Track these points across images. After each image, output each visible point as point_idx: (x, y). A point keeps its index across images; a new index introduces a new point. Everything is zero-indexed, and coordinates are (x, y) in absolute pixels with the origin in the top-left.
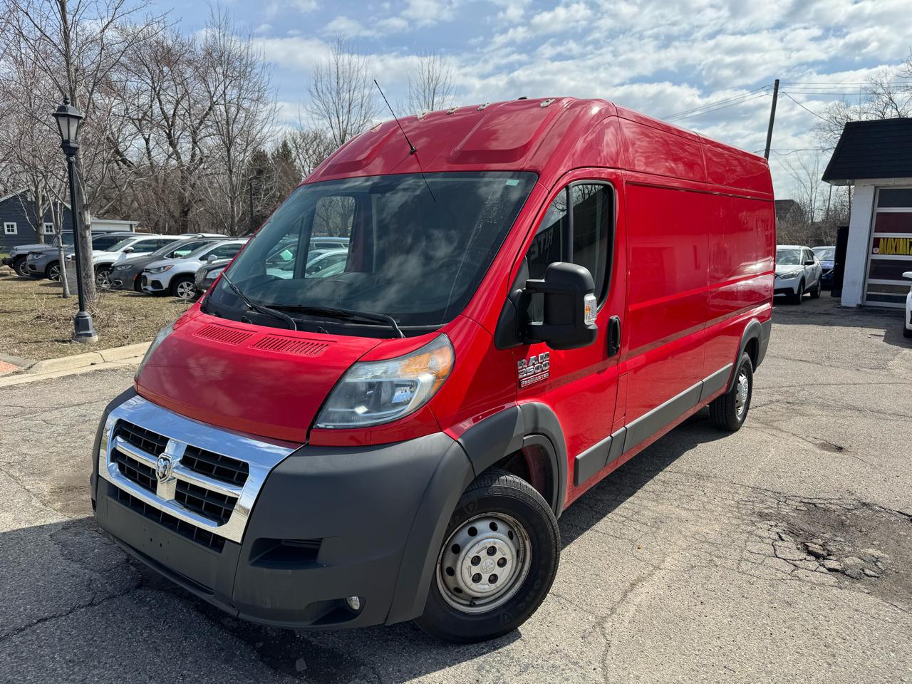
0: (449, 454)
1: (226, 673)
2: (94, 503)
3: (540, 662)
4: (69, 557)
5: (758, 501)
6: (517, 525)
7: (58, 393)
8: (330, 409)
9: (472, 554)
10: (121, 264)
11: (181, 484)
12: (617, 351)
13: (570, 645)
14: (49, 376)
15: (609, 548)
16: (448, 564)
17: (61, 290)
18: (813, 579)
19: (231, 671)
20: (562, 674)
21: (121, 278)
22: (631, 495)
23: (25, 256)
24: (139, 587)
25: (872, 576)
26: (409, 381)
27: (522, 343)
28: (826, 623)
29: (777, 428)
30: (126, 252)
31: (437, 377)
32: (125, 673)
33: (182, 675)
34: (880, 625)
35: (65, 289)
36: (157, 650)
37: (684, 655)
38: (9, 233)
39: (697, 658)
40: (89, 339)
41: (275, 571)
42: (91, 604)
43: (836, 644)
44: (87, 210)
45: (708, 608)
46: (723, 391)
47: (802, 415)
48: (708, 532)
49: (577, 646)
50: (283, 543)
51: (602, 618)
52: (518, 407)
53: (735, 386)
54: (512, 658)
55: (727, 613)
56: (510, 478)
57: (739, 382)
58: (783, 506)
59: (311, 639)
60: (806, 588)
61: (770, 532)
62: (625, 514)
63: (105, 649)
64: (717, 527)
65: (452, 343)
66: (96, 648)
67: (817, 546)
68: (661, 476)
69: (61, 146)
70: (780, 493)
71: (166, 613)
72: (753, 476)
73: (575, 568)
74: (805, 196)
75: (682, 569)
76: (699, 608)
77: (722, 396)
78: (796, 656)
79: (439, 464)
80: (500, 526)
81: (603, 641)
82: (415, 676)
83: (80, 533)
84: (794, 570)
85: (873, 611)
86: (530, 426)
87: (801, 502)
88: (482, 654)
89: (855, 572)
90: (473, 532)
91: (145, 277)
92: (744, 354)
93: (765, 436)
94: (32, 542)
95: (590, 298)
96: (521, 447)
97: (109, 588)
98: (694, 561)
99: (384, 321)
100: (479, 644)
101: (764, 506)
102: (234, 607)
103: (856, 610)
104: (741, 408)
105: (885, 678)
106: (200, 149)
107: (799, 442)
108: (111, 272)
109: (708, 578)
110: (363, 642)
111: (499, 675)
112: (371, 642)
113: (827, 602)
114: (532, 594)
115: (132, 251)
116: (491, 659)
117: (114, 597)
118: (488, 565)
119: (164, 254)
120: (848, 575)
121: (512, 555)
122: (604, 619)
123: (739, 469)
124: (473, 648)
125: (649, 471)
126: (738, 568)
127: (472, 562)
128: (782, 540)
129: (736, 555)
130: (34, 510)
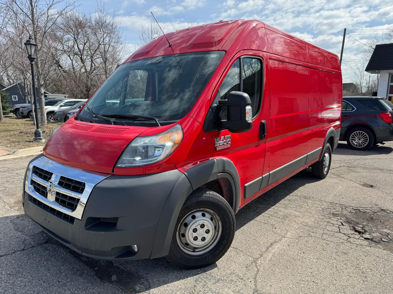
0: (180, 180)
1: (79, 281)
2: (23, 204)
3: (225, 278)
4: (17, 230)
5: (333, 208)
6: (215, 215)
7: (25, 163)
8: (124, 158)
9: (193, 227)
10: (58, 111)
11: (58, 194)
12: (265, 137)
13: (240, 271)
14: (21, 156)
15: (262, 228)
16: (182, 232)
17: (33, 122)
18: (357, 243)
19: (82, 280)
20: (235, 284)
21: (59, 117)
22: (273, 206)
23: (19, 109)
24: (46, 243)
25: (385, 242)
26: (161, 145)
27: (217, 130)
28: (363, 262)
29: (342, 177)
30: (61, 106)
31: (175, 144)
32: (33, 280)
33: (58, 281)
34: (389, 264)
35: (34, 122)
36: (49, 270)
37: (294, 276)
38: (14, 100)
39: (300, 277)
40: (41, 141)
41: (96, 232)
42: (23, 250)
43: (367, 272)
44: (42, 87)
45: (307, 255)
46: (317, 160)
47: (354, 172)
48: (308, 221)
49: (243, 271)
50: (102, 220)
51: (256, 259)
52: (215, 160)
53: (323, 158)
54: (212, 276)
55: (315, 257)
56: (211, 192)
57: (325, 156)
58: (344, 210)
59: (120, 266)
60: (354, 247)
61: (338, 222)
62: (270, 213)
63: (26, 269)
64: (313, 219)
65: (183, 130)
66: (22, 269)
67: (360, 228)
68: (288, 197)
69: (28, 57)
70: (343, 205)
71: (56, 254)
72: (330, 197)
73: (245, 236)
74: (358, 81)
75: (295, 238)
76: (302, 255)
77: (317, 162)
78: (348, 277)
79: (175, 184)
80: (207, 214)
81: (256, 269)
82: (166, 284)
83: (24, 220)
84: (348, 238)
85: (386, 257)
86: (221, 169)
87: (353, 209)
88: (198, 274)
89: (377, 240)
90: (194, 217)
91: (68, 116)
92: (327, 144)
93: (337, 181)
94: (2, 223)
95: (248, 108)
96: (216, 178)
97: (32, 243)
98: (301, 234)
99: (152, 119)
100: (197, 270)
101: (335, 211)
102: (80, 250)
103: (377, 257)
104: (326, 168)
105: (391, 288)
106: (94, 64)
107: (353, 183)
108: (55, 114)
109: (307, 241)
110: (143, 268)
111: (205, 283)
112: (147, 268)
113: (363, 253)
114: (222, 246)
115: (63, 106)
116: (203, 276)
117: (34, 247)
118: (201, 232)
119: (76, 107)
120: (374, 241)
121: (213, 228)
122: (257, 259)
123: (324, 194)
124: (194, 271)
125: (282, 195)
126: (322, 237)
127: (193, 231)
128: (343, 225)
129: (321, 232)
130: (6, 210)
